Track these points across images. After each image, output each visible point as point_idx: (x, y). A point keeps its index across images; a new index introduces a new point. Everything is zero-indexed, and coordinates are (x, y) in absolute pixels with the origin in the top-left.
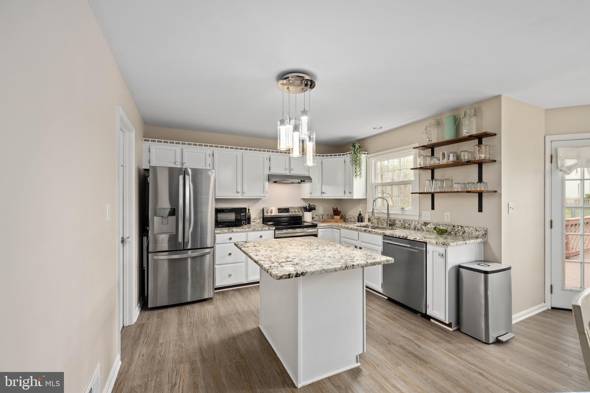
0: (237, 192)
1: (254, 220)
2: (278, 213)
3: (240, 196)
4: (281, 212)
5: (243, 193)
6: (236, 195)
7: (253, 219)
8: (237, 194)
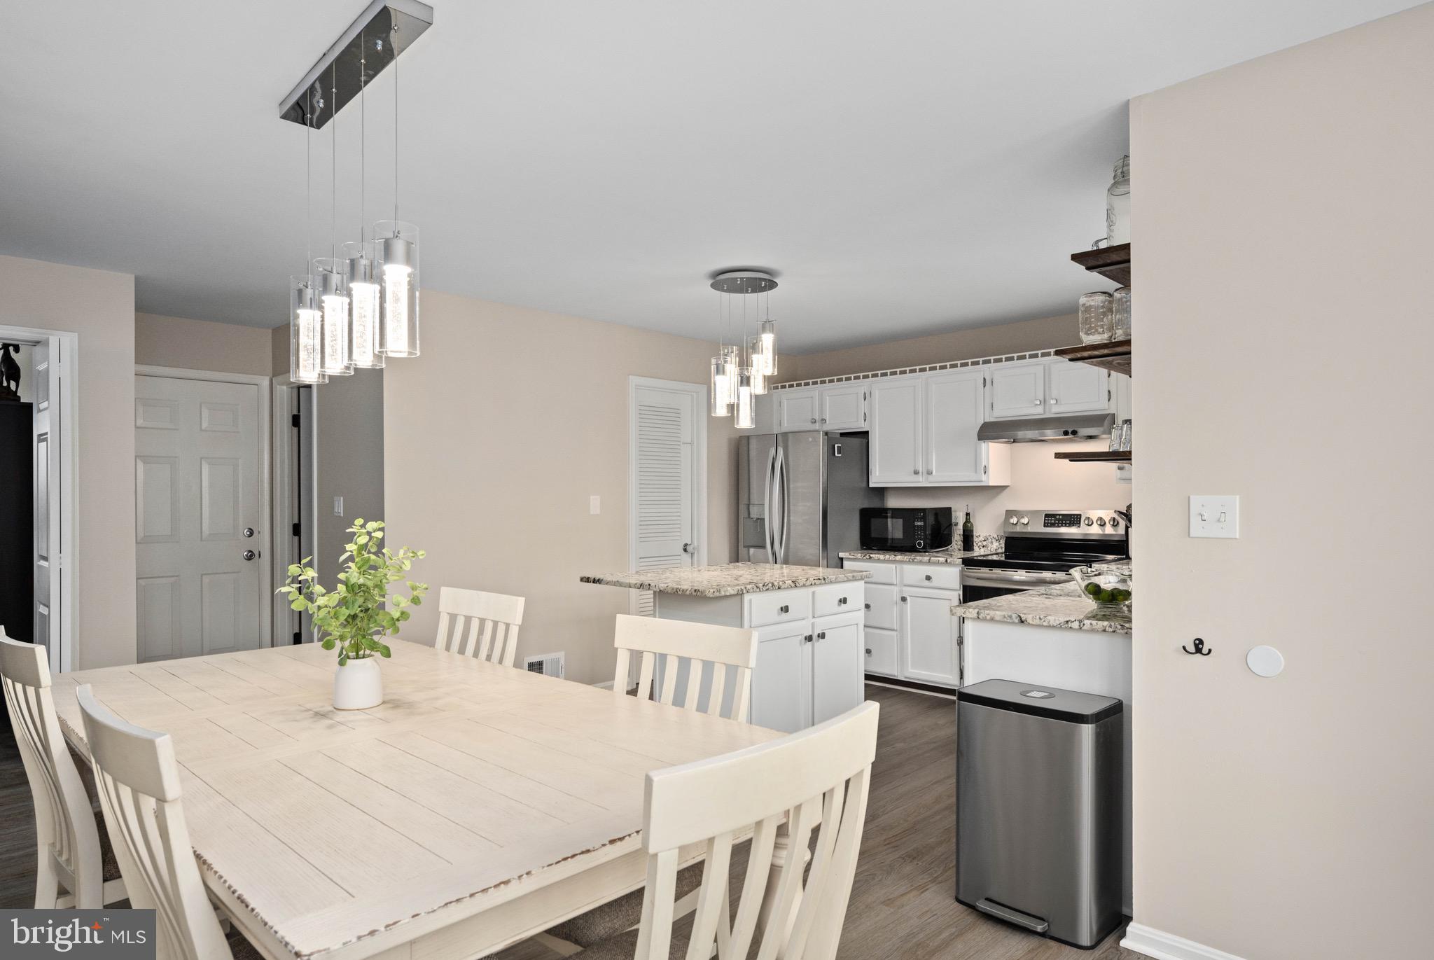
0: (916, 473)
1: (985, 543)
2: (1045, 526)
3: (922, 481)
4: (1053, 525)
5: (930, 473)
6: (915, 478)
7: (982, 538)
8: (916, 475)
